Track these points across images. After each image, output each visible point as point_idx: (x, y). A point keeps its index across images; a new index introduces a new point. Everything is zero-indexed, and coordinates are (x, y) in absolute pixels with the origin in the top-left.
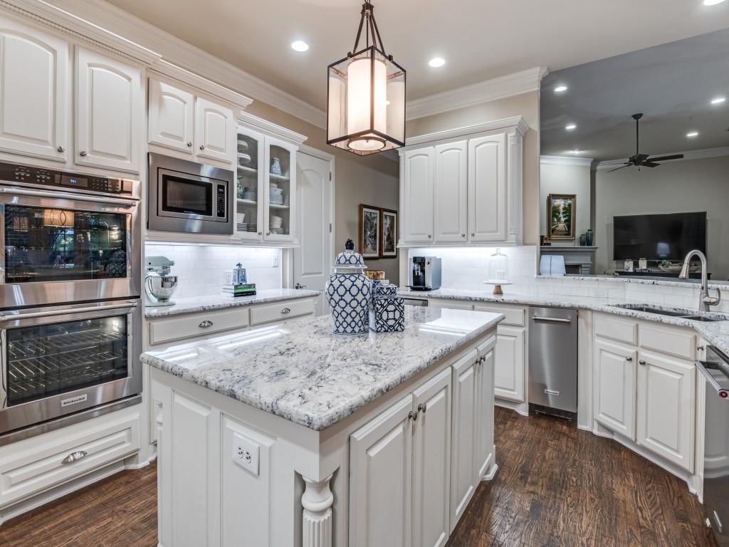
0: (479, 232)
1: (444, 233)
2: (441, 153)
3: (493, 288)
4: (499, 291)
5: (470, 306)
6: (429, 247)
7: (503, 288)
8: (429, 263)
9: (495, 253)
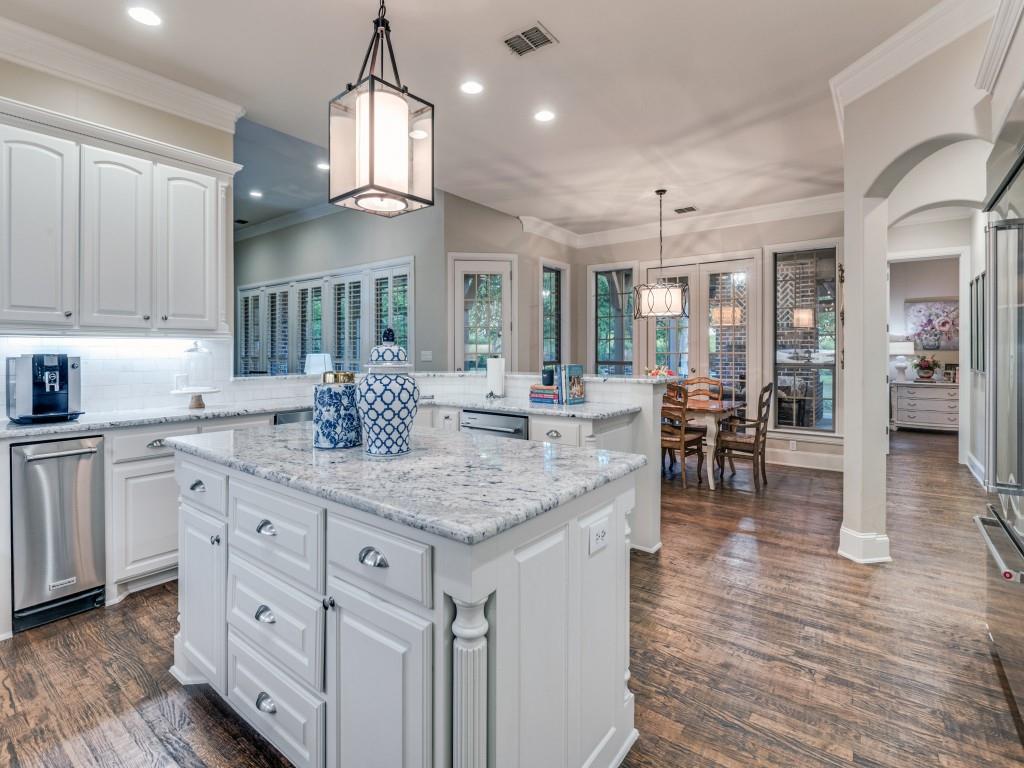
0: (174, 315)
1: (100, 311)
2: (96, 163)
3: (189, 401)
4: (199, 403)
5: (195, 429)
6: (64, 335)
7: (205, 400)
8: (73, 366)
9: (193, 347)
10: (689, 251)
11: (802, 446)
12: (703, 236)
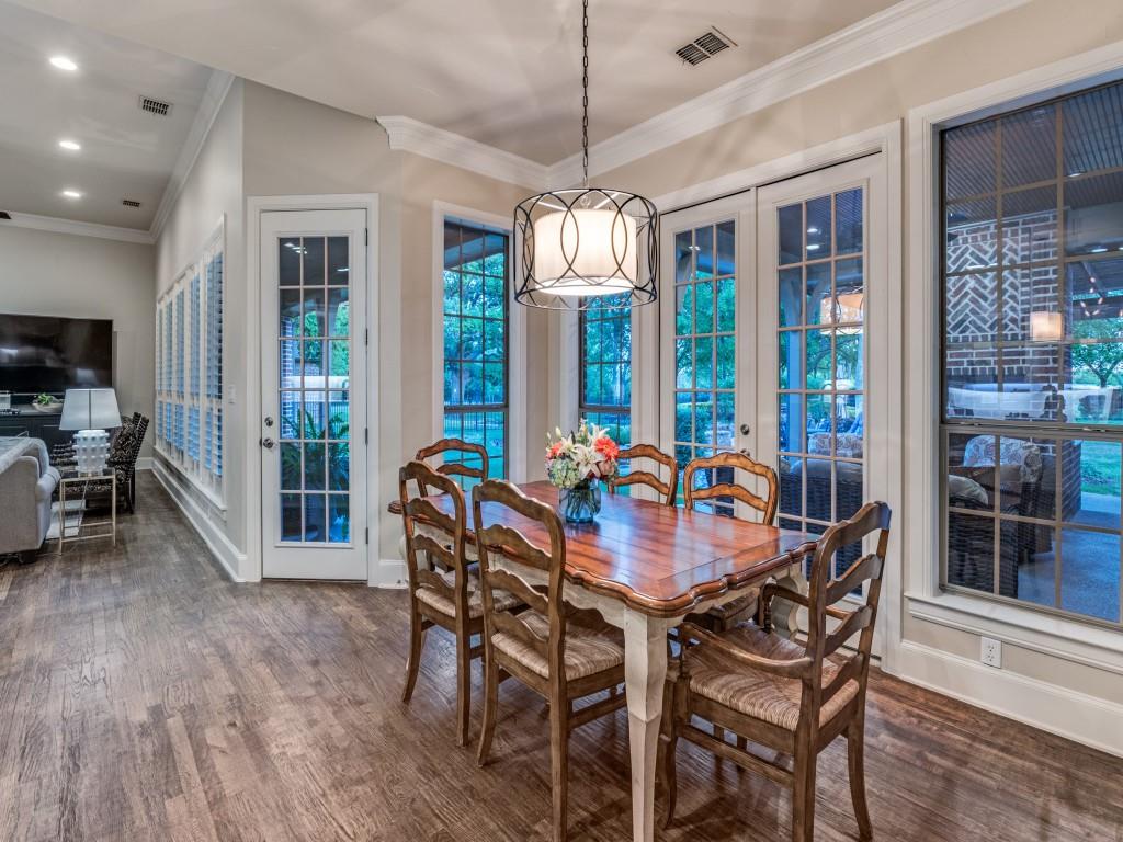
10: (733, 161)
11: (1016, 655)
12: (762, 120)
